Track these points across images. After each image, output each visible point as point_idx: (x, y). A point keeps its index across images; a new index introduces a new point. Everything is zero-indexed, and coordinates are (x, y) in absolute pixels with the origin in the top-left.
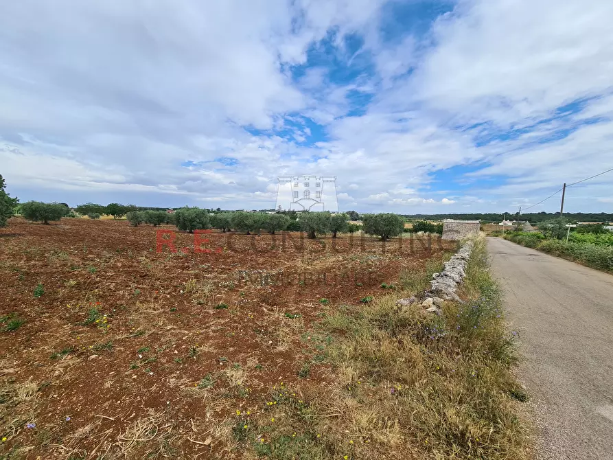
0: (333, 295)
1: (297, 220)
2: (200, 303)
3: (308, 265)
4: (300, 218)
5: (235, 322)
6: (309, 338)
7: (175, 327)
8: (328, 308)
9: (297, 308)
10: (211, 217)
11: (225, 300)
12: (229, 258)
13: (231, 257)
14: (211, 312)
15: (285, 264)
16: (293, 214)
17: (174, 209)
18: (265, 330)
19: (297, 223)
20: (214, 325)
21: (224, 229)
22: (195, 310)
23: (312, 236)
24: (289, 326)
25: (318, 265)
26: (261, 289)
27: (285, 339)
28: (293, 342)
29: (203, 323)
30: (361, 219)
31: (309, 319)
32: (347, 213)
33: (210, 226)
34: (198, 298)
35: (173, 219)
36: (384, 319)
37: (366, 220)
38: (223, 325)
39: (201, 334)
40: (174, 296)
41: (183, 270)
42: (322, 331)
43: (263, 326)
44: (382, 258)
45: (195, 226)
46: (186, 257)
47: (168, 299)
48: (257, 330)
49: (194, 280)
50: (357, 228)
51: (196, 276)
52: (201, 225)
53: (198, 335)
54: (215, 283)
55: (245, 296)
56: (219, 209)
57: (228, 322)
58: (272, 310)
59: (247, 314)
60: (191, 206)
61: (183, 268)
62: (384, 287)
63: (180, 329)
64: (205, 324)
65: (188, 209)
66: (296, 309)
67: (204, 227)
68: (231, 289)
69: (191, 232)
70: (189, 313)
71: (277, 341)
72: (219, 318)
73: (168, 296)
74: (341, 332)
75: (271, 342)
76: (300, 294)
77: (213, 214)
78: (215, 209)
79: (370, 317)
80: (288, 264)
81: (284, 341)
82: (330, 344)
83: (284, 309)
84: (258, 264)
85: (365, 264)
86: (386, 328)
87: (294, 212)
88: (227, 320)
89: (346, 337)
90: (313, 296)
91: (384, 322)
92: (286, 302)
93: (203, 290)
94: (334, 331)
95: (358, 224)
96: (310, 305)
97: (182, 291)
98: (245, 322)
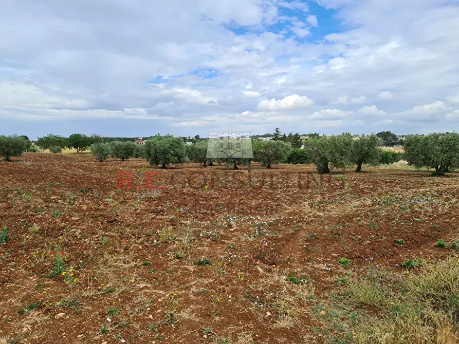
0: (358, 254)
1: (302, 147)
2: (178, 258)
3: (319, 210)
4: (306, 144)
5: (222, 283)
6: (323, 313)
7: (149, 285)
8: (350, 272)
9: (305, 270)
10: (187, 147)
11: (208, 254)
12: (211, 200)
13: (214, 198)
14: (191, 268)
15: (286, 209)
16: (295, 140)
17: (144, 139)
18: (260, 297)
19: (303, 152)
20: (196, 285)
21: (205, 163)
22: (172, 264)
23: (324, 170)
24: (293, 294)
25: (335, 211)
26: (254, 242)
27: (288, 311)
28: (301, 316)
29: (182, 282)
30: (402, 143)
31: (322, 287)
32: (379, 135)
33: (187, 159)
34: (175, 250)
35: (144, 152)
36: (441, 294)
37: (409, 145)
38: (206, 286)
39: (180, 296)
40: (147, 246)
41: (157, 215)
42: (341, 305)
43: (258, 291)
44: (436, 201)
45: (168, 159)
46: (159, 198)
47: (140, 250)
48: (251, 296)
49: (170, 228)
50: (395, 157)
51: (173, 223)
52: (176, 158)
53: (176, 298)
54: (194, 232)
55: (234, 250)
56: (197, 137)
57: (213, 282)
58: (270, 271)
59: (236, 275)
60: (163, 135)
61: (157, 213)
62: (441, 246)
63: (155, 288)
64: (184, 284)
65: (160, 138)
66: (302, 272)
67: (180, 160)
68: (216, 241)
69: (164, 167)
70: (165, 269)
71: (277, 313)
72: (201, 277)
73: (140, 247)
74: (373, 309)
75: (269, 314)
76: (308, 251)
77: (189, 144)
78: (193, 137)
79: (418, 289)
80: (290, 209)
81: (286, 314)
82: (354, 324)
83: (286, 270)
84: (251, 208)
85: (409, 211)
86: (446, 309)
87: (297, 137)
88: (211, 280)
89: (379, 317)
90: (326, 254)
91: (443, 298)
92: (289, 260)
93: (181, 241)
94: (361, 306)
95: (397, 152)
96: (323, 266)
97: (155, 241)
98: (234, 284)
